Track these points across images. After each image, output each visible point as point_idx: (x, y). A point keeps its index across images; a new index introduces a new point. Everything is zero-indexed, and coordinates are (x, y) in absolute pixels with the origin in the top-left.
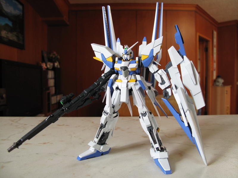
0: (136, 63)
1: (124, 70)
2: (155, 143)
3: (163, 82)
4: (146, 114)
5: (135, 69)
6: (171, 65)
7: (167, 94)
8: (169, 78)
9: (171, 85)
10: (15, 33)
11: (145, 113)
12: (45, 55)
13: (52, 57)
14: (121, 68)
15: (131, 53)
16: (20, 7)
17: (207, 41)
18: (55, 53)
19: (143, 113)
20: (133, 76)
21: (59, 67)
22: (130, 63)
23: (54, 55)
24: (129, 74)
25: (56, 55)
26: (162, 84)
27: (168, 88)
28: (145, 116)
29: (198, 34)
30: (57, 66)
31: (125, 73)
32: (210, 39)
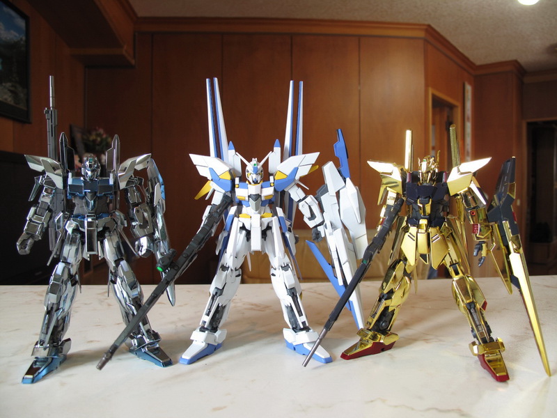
1: (256, 200)
3: (313, 216)
6: (326, 191)
7: (318, 234)
8: (322, 211)
9: (324, 221)
12: (78, 136)
13: (94, 141)
14: (249, 197)
16: (21, 23)
17: (451, 107)
18: (101, 131)
22: (262, 188)
23: (99, 135)
25: (104, 136)
26: (310, 219)
27: (320, 225)
29: (431, 91)
31: (256, 204)
32: (458, 104)
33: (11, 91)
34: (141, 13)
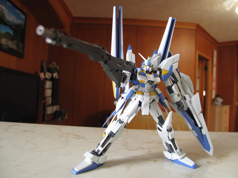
1: (151, 84)
10: (15, 42)
12: (45, 65)
13: (51, 67)
16: (23, 17)
17: (207, 60)
18: (54, 63)
21: (57, 77)
23: (54, 65)
25: (56, 66)
29: (198, 52)
30: (56, 76)
32: (210, 58)
33: (17, 45)
34: (75, 15)
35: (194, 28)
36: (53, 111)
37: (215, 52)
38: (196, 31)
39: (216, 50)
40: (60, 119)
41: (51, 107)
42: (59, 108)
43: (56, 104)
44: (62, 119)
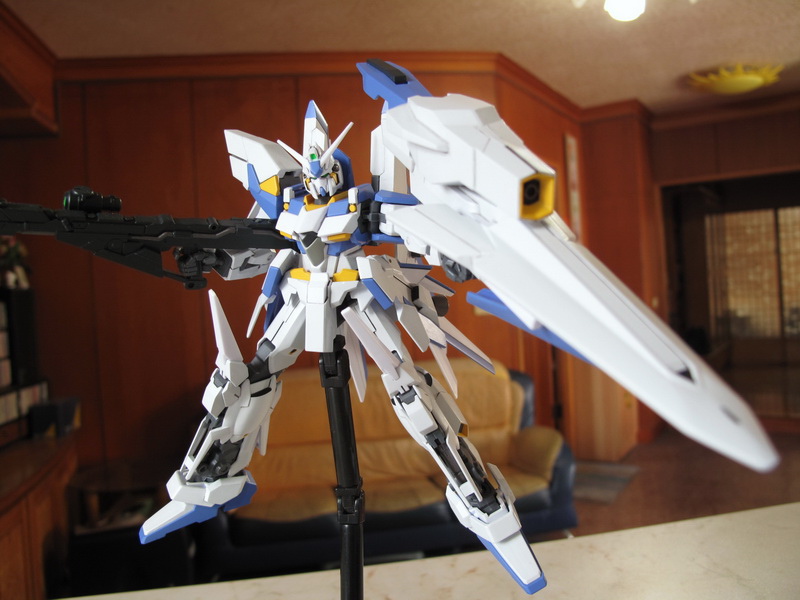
0: (349, 211)
2: (461, 481)
4: (412, 393)
5: (344, 237)
11: (407, 389)
15: (335, 169)
19: (402, 392)
20: (344, 259)
21: (25, 284)
22: (326, 216)
24: (328, 254)
25: (12, 244)
28: (410, 401)
30: (17, 282)
35: (489, 67)
36: (19, 410)
37: (572, 143)
38: (498, 77)
39: (574, 134)
40: (51, 433)
41: (12, 398)
42: (45, 395)
43: (30, 382)
44: (59, 433)
